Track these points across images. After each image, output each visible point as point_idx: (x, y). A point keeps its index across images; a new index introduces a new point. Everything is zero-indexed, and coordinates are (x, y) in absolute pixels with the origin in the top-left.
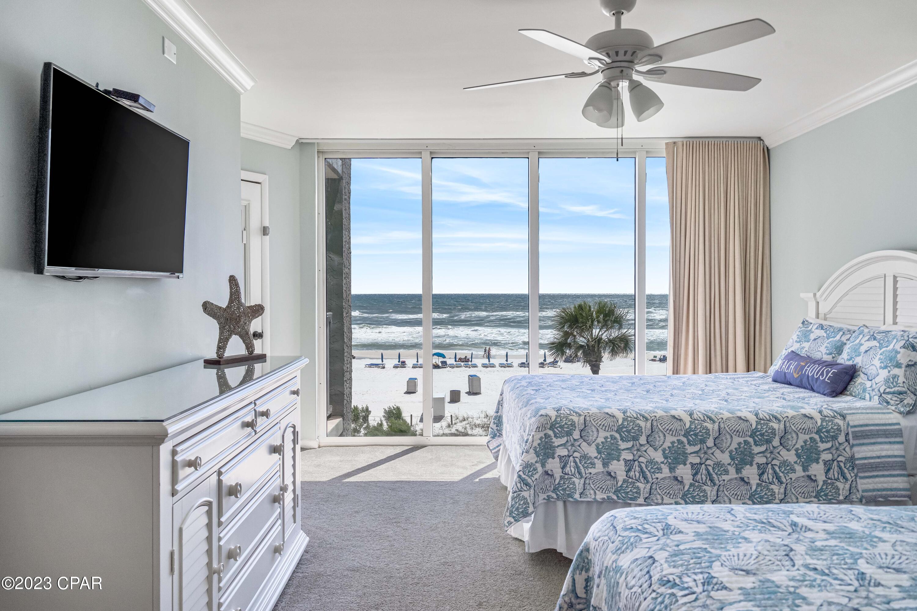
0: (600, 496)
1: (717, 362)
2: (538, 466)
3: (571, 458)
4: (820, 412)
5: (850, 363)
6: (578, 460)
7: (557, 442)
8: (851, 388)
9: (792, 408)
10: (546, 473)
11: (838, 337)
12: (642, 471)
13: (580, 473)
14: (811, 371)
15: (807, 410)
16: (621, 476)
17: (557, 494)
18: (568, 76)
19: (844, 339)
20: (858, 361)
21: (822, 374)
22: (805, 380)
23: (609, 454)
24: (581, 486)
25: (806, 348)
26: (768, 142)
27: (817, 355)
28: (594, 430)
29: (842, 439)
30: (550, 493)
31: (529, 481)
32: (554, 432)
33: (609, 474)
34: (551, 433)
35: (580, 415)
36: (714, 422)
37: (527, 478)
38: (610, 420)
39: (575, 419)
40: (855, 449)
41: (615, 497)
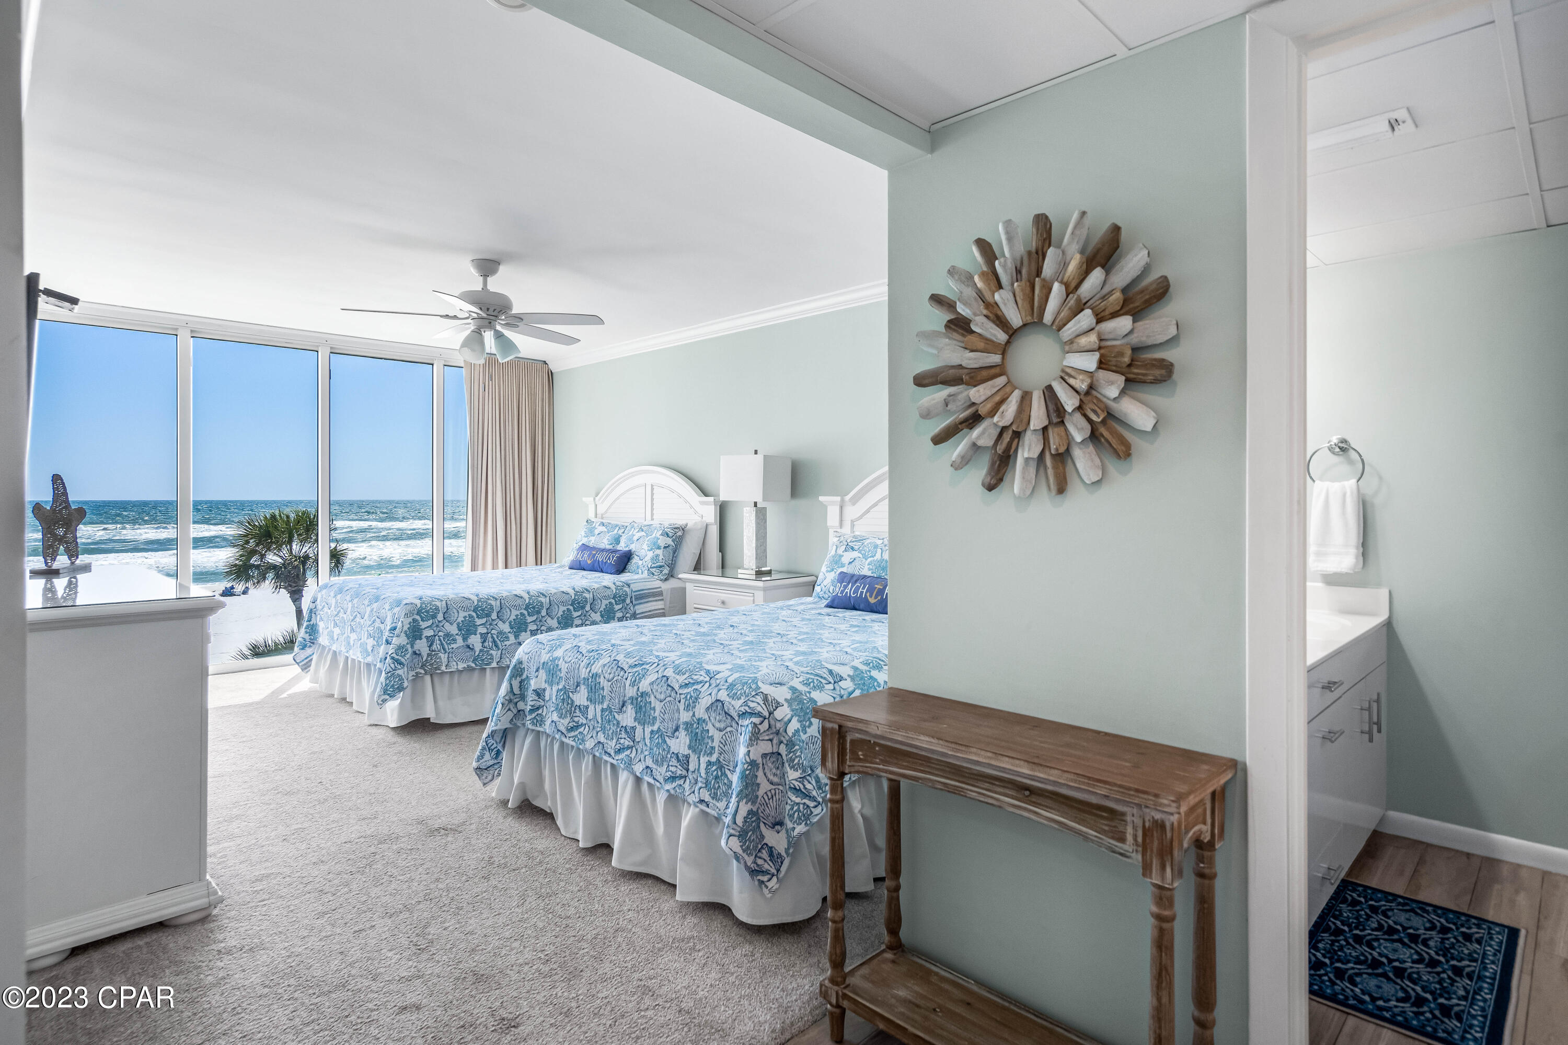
0: (461, 666)
1: (513, 559)
2: (409, 646)
3: (437, 637)
4: (614, 584)
5: (627, 549)
6: (442, 638)
7: (424, 625)
8: (629, 567)
9: (596, 582)
10: (415, 653)
11: (616, 531)
12: (494, 641)
13: (444, 649)
14: (600, 557)
15: (605, 583)
16: (478, 647)
17: (425, 670)
18: (441, 316)
19: (620, 532)
20: (633, 547)
21: (609, 558)
22: (596, 564)
23: (468, 630)
24: (446, 659)
25: (592, 541)
26: (552, 367)
27: (602, 546)
28: (455, 611)
29: (628, 601)
30: (419, 670)
31: (403, 660)
32: (421, 616)
33: (468, 647)
34: (418, 618)
35: (442, 601)
36: (546, 597)
37: (400, 658)
38: (467, 602)
39: (438, 604)
40: (636, 607)
41: (473, 665)
